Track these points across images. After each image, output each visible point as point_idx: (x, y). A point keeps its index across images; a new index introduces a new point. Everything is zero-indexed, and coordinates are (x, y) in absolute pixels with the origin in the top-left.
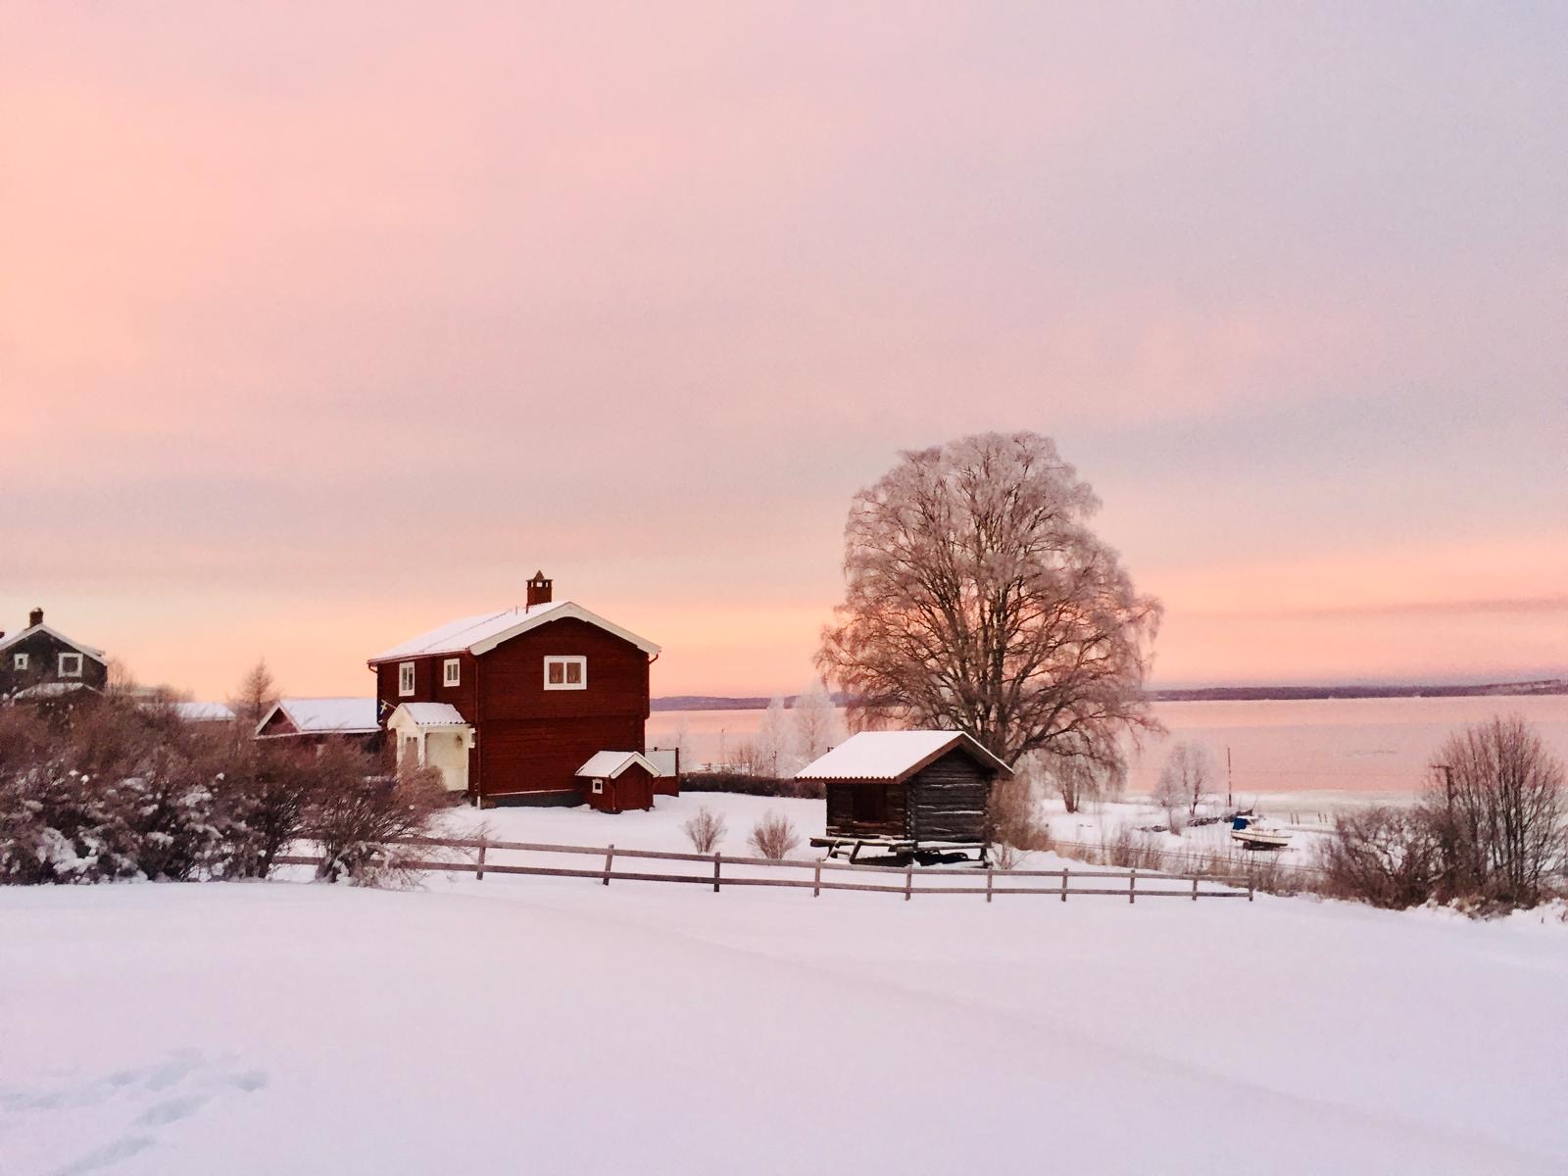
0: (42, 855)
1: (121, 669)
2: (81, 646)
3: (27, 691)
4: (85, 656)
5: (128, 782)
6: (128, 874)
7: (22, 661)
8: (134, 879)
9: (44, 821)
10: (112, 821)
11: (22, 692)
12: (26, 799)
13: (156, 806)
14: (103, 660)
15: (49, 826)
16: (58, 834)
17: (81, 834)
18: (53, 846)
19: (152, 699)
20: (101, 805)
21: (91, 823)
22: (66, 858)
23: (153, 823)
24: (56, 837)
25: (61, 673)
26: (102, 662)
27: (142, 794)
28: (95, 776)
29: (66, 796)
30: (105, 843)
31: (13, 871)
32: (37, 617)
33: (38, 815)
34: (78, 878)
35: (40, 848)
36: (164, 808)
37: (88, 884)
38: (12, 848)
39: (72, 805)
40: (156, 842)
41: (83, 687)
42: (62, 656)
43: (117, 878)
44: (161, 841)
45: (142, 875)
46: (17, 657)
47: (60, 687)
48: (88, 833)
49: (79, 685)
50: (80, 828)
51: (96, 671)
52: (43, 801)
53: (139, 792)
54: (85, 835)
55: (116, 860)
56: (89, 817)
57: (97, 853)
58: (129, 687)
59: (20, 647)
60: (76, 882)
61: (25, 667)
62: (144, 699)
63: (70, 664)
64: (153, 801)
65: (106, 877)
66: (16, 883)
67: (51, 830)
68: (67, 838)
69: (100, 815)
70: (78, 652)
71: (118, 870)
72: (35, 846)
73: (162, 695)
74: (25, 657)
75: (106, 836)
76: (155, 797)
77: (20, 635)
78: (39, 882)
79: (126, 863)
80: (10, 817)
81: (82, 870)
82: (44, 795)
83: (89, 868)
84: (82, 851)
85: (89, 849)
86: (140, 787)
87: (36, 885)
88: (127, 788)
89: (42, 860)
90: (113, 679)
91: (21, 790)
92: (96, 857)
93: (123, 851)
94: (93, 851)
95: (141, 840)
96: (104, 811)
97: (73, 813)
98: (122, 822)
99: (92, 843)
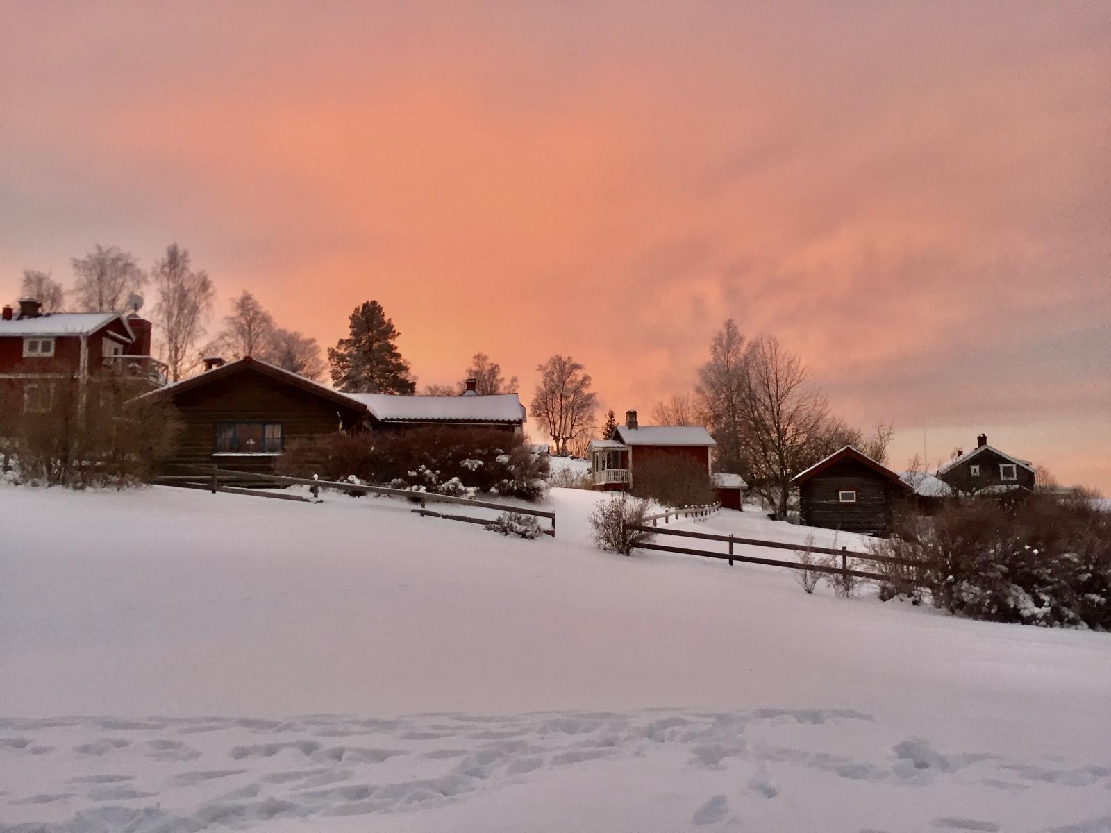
0: (1012, 604)
1: (1045, 473)
2: (1014, 459)
3: (982, 490)
4: (1017, 466)
5: (1067, 555)
6: (1073, 622)
7: (975, 469)
8: (1079, 627)
9: (1010, 580)
10: (1059, 582)
11: (979, 491)
12: (996, 564)
13: (1089, 575)
14: (1032, 468)
15: (1013, 583)
16: (1020, 589)
17: (1037, 591)
18: (1018, 597)
19: (1069, 497)
20: (1049, 571)
21: (1043, 583)
22: (1029, 607)
23: (1088, 587)
24: (1020, 591)
25: (1003, 478)
26: (1030, 470)
27: (1079, 565)
28: (1042, 550)
29: (1023, 563)
30: (1054, 598)
31: (993, 611)
32: (982, 440)
33: (1005, 575)
34: (1038, 621)
35: (1010, 598)
36: (1095, 577)
37: (1045, 626)
38: (991, 597)
39: (1027, 570)
40: (1093, 601)
41: (1019, 488)
42: (1002, 466)
43: (1065, 624)
44: (1096, 601)
45: (1085, 625)
46: (973, 467)
47: (1004, 488)
48: (1041, 590)
49: (1017, 486)
50: (1035, 586)
51: (1026, 476)
52: (1007, 566)
53: (1075, 563)
54: (1040, 592)
55: (1064, 612)
56: (1042, 578)
57: (1049, 606)
58: (1053, 488)
59: (974, 460)
60: (1037, 625)
61: (978, 474)
62: (1064, 497)
63: (1008, 472)
64: (1087, 571)
65: (1057, 622)
66: (995, 621)
67: (1016, 586)
68: (1027, 592)
69: (1049, 579)
70: (1013, 463)
71: (1066, 619)
72: (1006, 597)
73: (1077, 493)
74: (977, 467)
75: (1053, 593)
76: (1088, 567)
77: (973, 452)
78: (1011, 622)
79: (1072, 615)
80: (987, 575)
81: (1040, 616)
82: (1008, 562)
83: (1044, 616)
84: (1039, 603)
85: (1044, 601)
86: (1075, 560)
87: (1009, 623)
88: (1067, 560)
89: (1012, 606)
90: (1039, 482)
91: (992, 557)
92: (1049, 608)
93: (1069, 606)
94: (1046, 604)
95: (1080, 599)
96: (1050, 575)
97: (1029, 575)
98: (1066, 584)
99: (1046, 598)
